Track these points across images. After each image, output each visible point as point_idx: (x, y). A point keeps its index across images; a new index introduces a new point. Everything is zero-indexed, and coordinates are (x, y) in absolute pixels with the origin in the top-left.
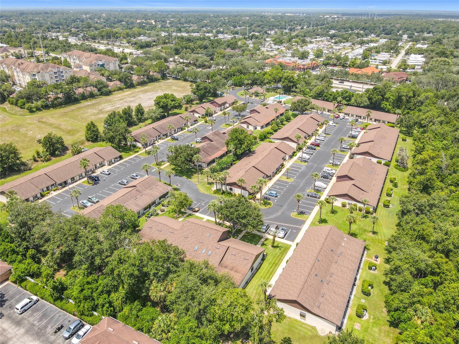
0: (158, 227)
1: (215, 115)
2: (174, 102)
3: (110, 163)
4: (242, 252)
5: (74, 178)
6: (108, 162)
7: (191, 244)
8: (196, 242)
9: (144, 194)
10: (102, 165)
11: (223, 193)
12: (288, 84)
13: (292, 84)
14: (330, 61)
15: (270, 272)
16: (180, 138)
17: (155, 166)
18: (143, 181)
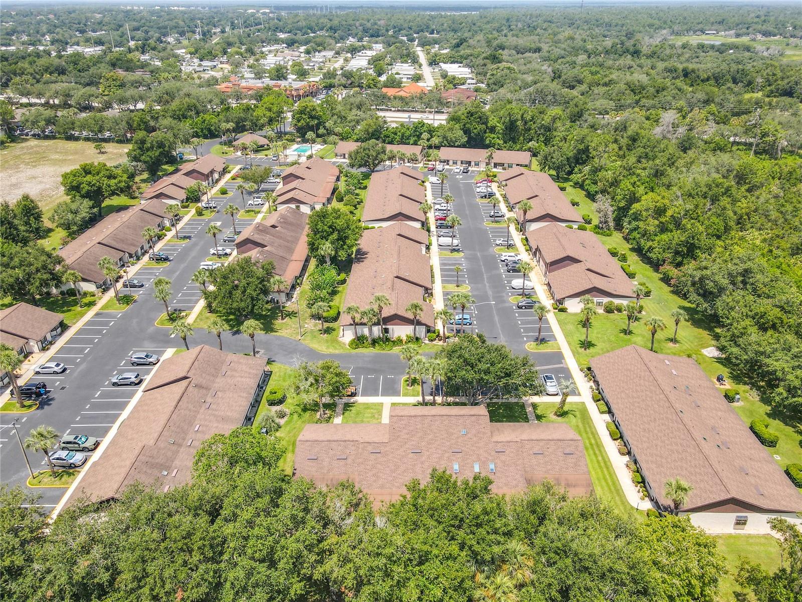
1: (205, 198)
3: (45, 345)
4: (552, 443)
6: (40, 343)
7: (437, 463)
8: (447, 455)
9: (220, 391)
10: (26, 354)
11: (374, 342)
13: (316, 122)
14: (332, 81)
15: (602, 464)
16: (172, 255)
17: (169, 324)
18: (196, 362)
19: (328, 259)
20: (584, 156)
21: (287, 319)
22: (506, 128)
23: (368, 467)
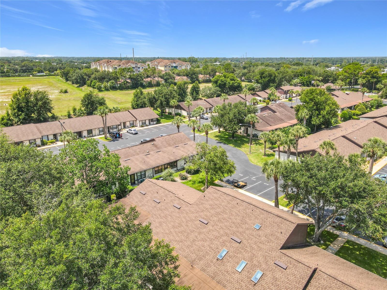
0: (156, 195)
2: (233, 82)
3: (143, 124)
5: (91, 130)
6: (141, 122)
7: (211, 240)
9: (163, 152)
10: (133, 126)
12: (370, 80)
13: (375, 80)
19: (305, 122)
21: (254, 145)
23: (162, 215)
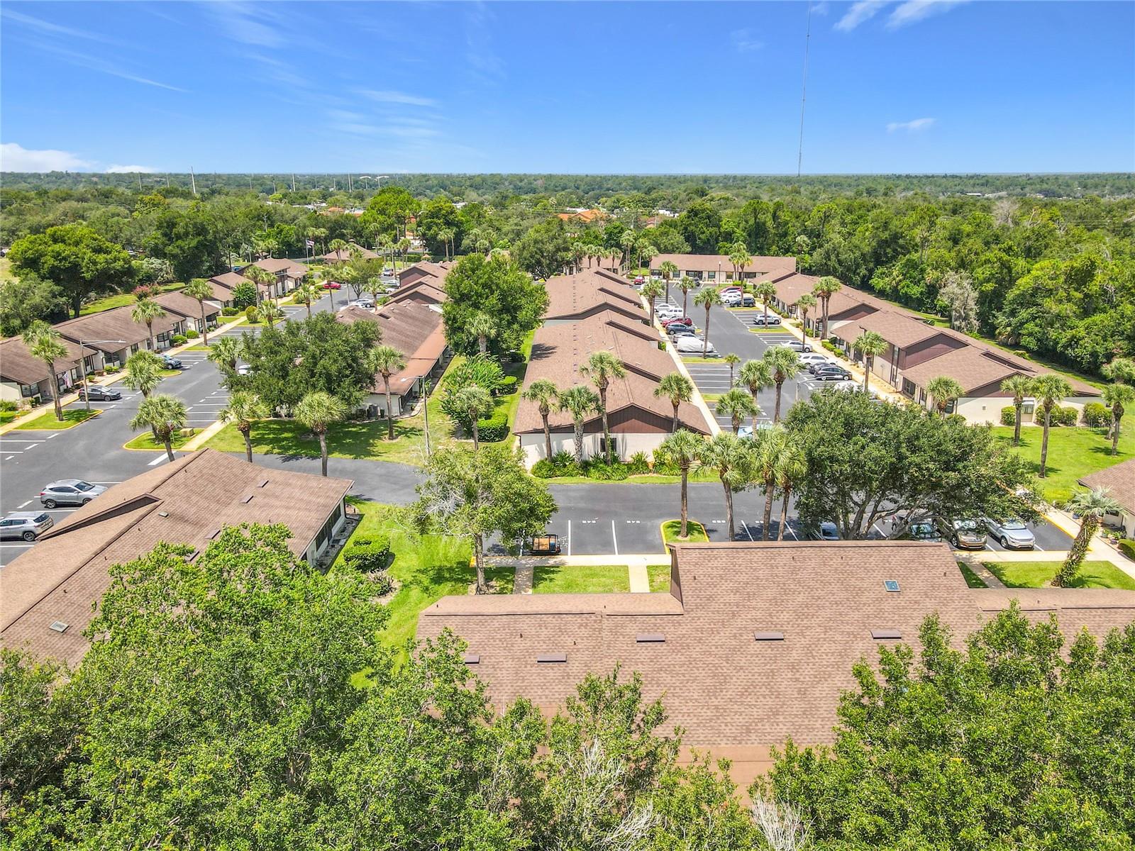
0: (522, 644)
2: (105, 256)
8: (860, 645)
16: (190, 363)
17: (152, 445)
18: (182, 473)
19: (482, 346)
20: (888, 250)
21: (401, 440)
22: (749, 235)
